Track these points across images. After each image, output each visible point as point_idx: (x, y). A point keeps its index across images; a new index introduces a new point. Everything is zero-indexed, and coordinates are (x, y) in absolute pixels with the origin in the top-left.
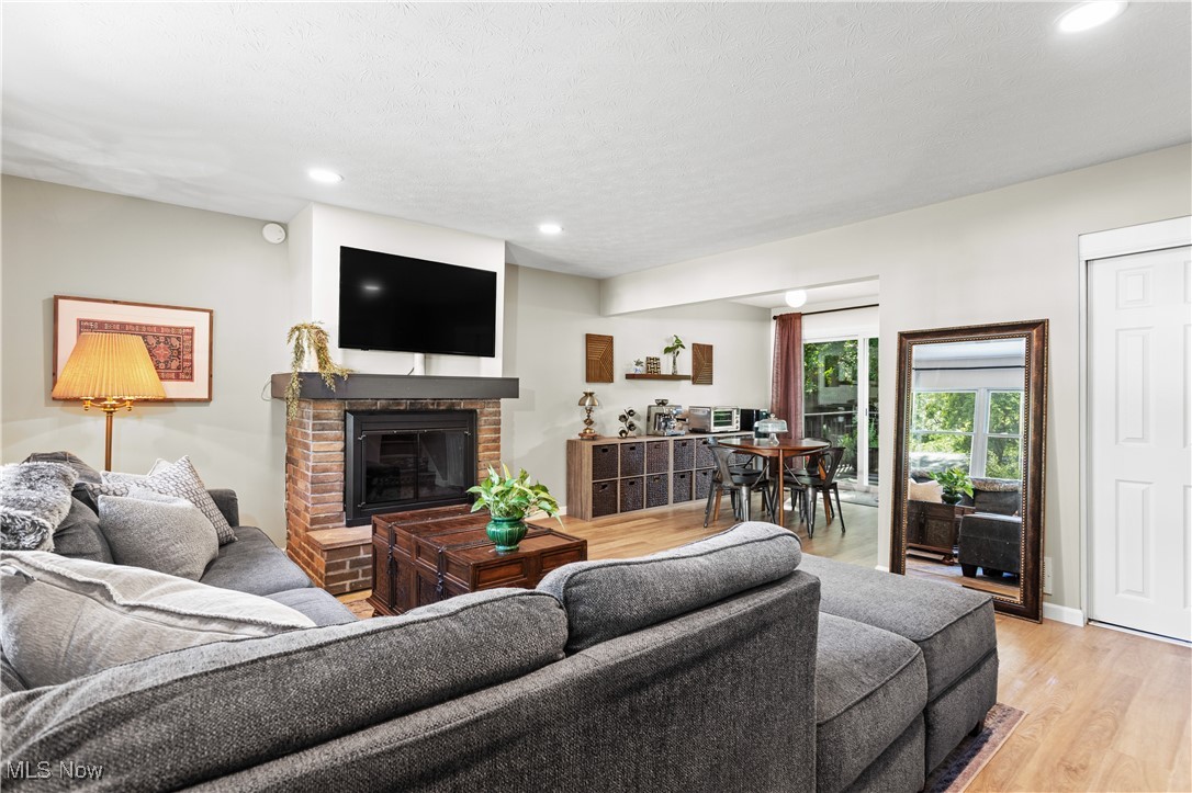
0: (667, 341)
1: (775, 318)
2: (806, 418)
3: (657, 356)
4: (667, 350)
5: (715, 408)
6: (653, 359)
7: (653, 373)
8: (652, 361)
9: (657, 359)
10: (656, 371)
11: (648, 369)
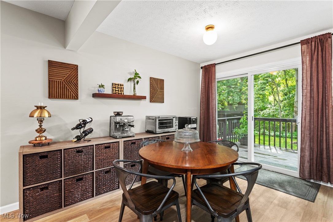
0: (130, 74)
1: (202, 68)
2: (219, 120)
3: (122, 83)
4: (130, 80)
5: (159, 117)
6: (118, 85)
7: (117, 94)
8: (117, 86)
9: (121, 85)
10: (120, 92)
11: (113, 91)
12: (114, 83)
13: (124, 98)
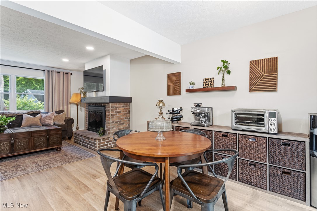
3: (212, 77)
6: (209, 79)
7: (207, 87)
8: (207, 80)
9: (211, 79)
10: (210, 86)
11: (204, 86)
12: (205, 78)
13: (208, 90)
